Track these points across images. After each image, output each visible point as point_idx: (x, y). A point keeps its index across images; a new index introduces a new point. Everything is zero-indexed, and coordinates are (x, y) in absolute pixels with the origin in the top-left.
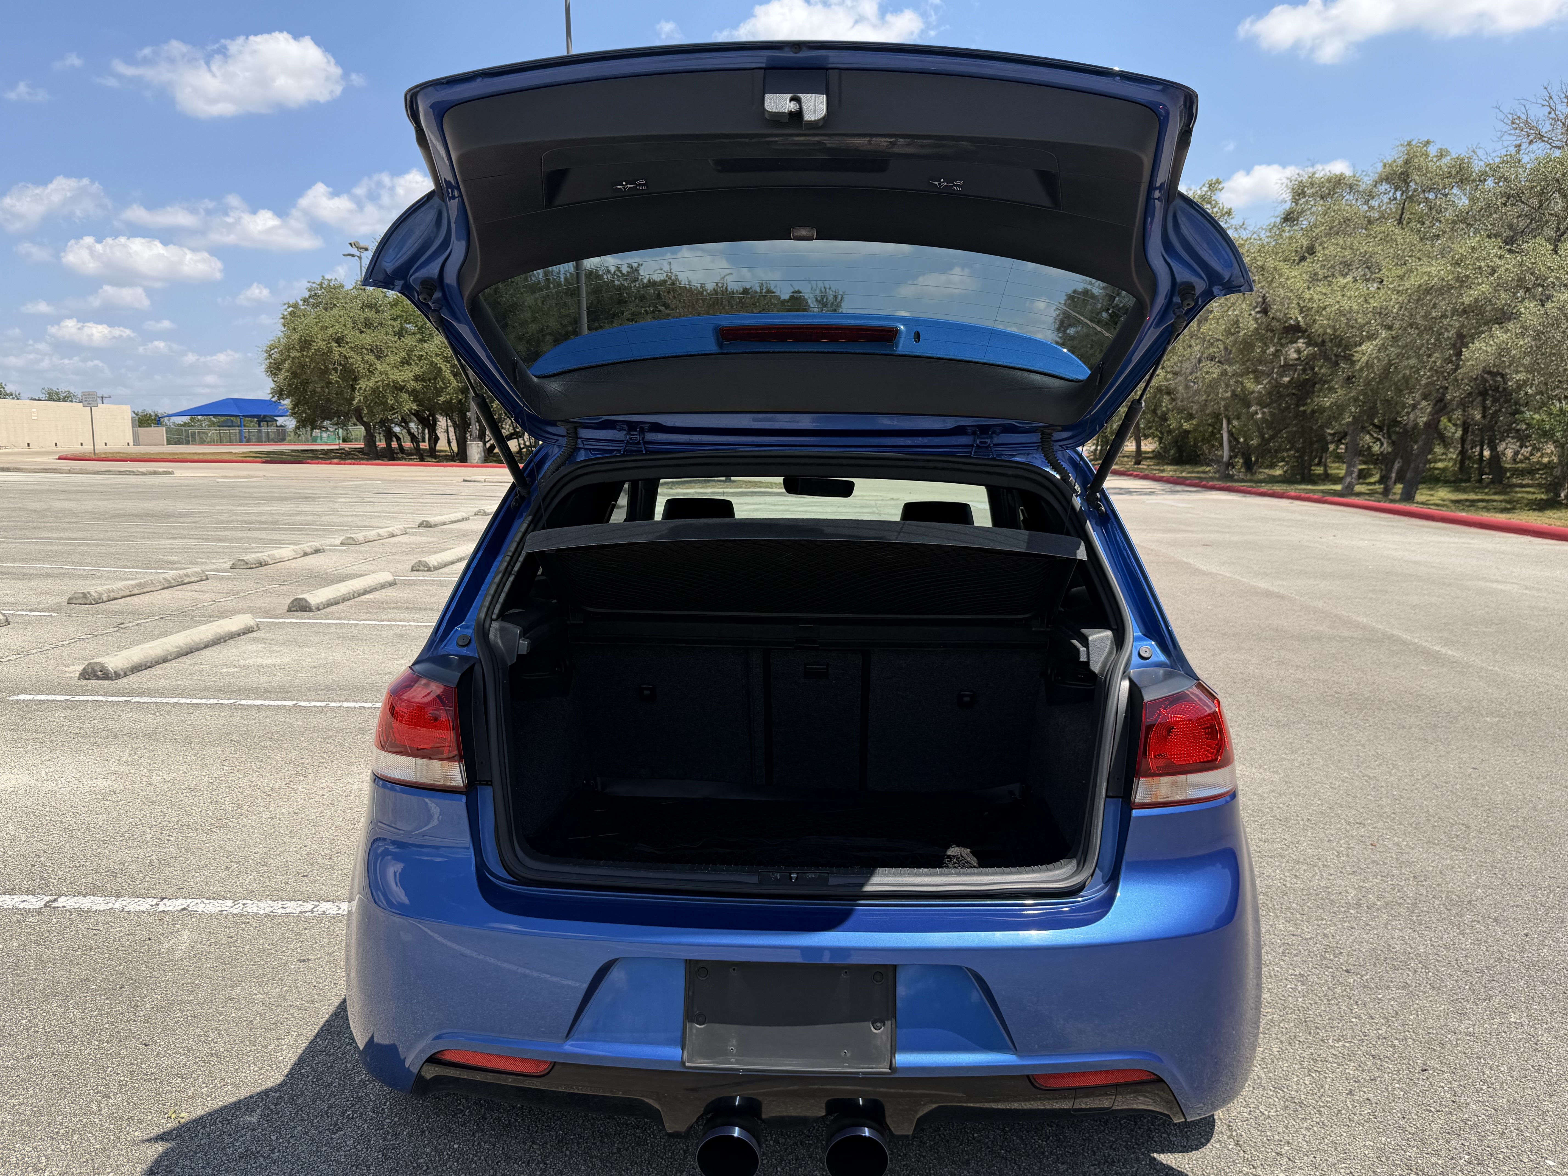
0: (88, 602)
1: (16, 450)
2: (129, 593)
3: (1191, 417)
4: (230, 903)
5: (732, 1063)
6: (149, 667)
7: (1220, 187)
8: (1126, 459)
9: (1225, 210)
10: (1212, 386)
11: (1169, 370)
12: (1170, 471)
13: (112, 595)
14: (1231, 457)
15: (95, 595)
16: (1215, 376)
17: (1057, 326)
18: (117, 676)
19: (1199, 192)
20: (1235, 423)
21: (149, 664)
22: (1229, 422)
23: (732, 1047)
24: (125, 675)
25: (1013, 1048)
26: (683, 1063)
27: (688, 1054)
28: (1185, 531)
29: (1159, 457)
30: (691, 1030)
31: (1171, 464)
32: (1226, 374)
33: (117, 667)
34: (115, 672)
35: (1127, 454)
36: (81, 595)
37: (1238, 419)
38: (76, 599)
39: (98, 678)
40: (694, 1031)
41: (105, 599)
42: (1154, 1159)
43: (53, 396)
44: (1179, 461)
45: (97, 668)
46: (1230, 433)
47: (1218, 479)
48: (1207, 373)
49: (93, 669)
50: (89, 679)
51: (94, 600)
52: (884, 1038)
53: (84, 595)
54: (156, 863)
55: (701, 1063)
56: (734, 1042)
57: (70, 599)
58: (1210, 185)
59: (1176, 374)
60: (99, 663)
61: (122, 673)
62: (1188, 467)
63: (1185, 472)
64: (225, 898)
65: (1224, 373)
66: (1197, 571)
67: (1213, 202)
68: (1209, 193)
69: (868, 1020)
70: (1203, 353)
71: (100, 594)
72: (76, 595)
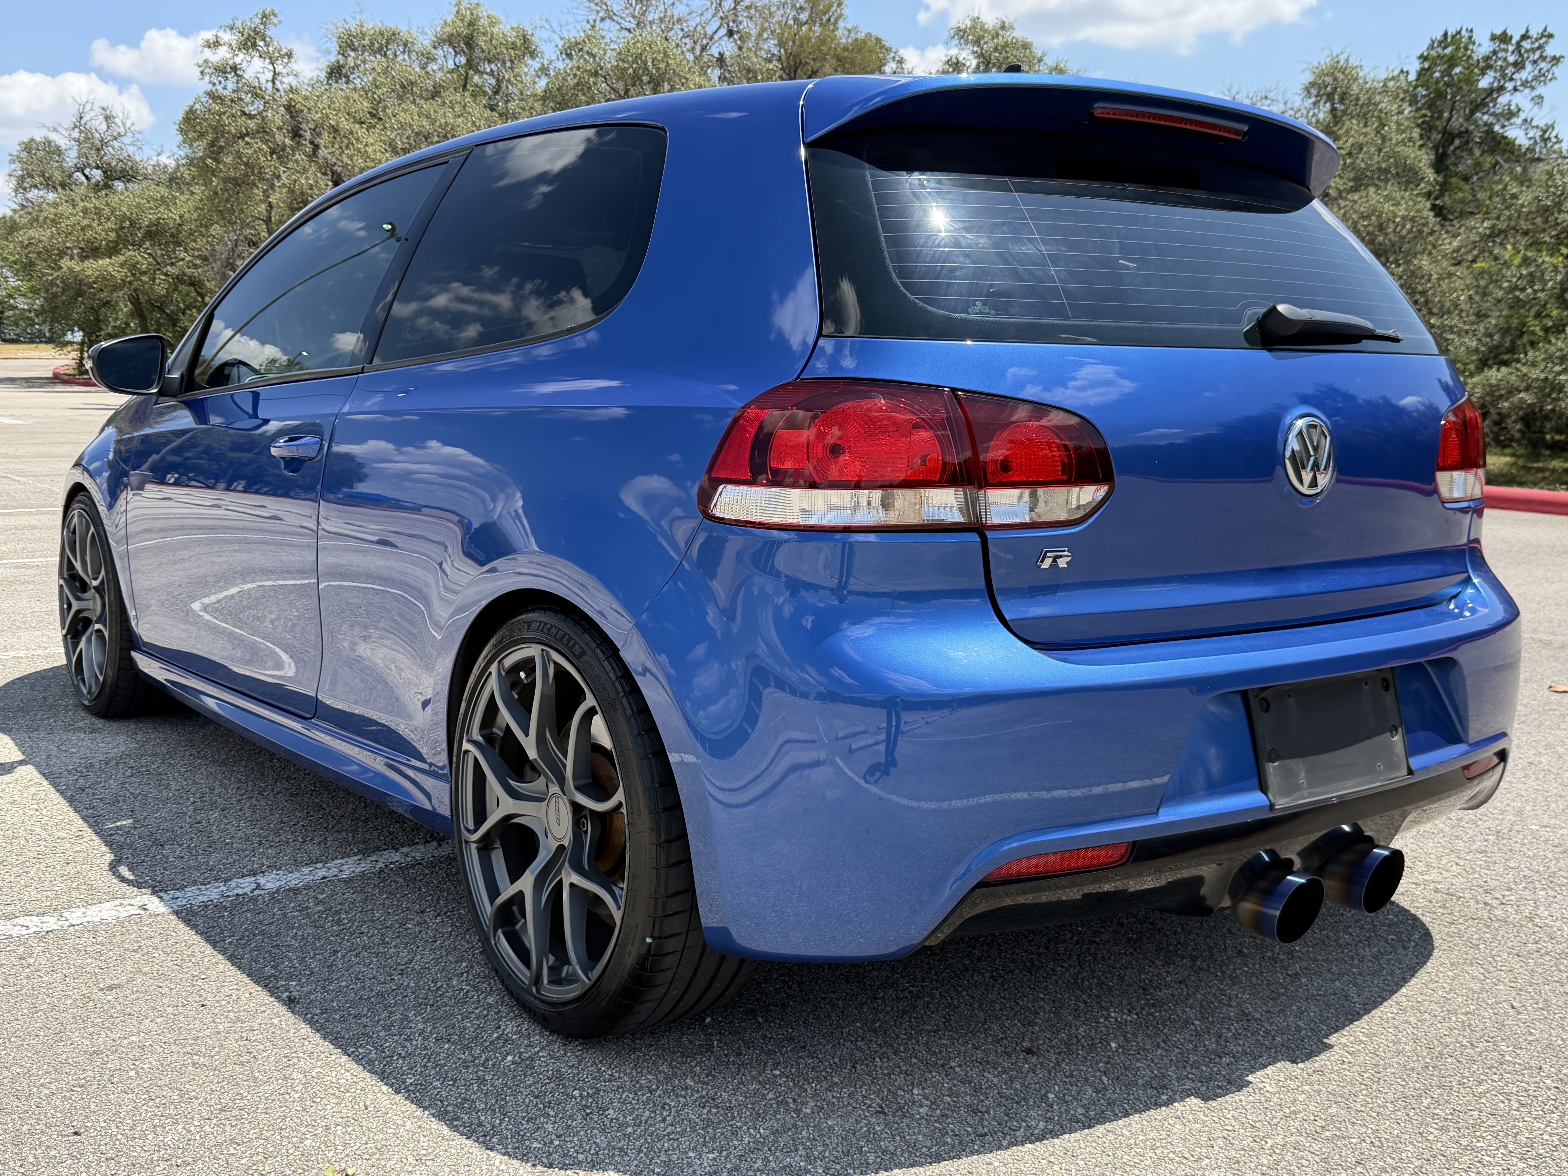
5: (1307, 797)
23: (1303, 780)
25: (1465, 739)
26: (1271, 806)
27: (1273, 796)
30: (1268, 769)
40: (1271, 770)
52: (1400, 745)
55: (1283, 802)
56: (1303, 775)
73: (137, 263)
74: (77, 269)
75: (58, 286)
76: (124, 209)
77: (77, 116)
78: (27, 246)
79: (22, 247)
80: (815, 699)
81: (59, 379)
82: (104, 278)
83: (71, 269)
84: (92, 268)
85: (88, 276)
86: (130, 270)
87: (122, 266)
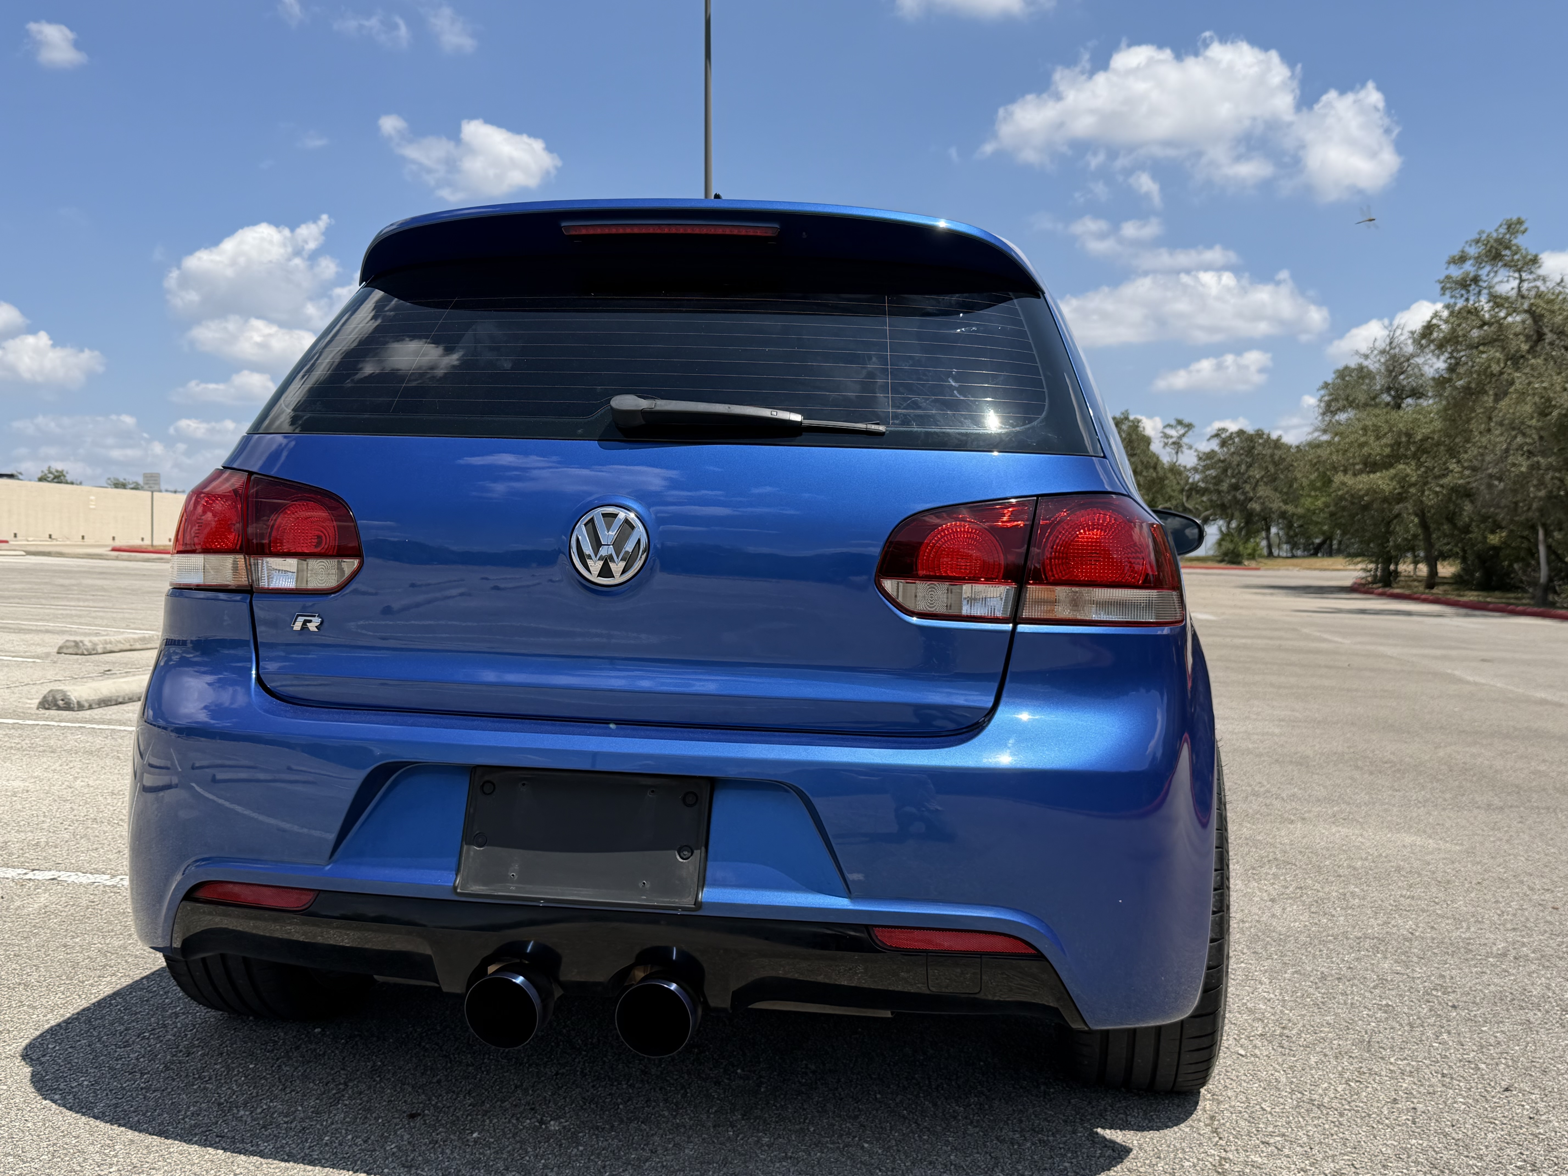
0: (80, 652)
1: (68, 543)
2: (129, 647)
3: (1496, 527)
4: (107, 877)
5: (512, 891)
6: (121, 703)
7: (1522, 228)
8: (1416, 584)
9: (1529, 257)
10: (1522, 481)
11: (1466, 464)
12: (1471, 596)
13: (109, 647)
14: (1550, 580)
15: (89, 645)
16: (1523, 469)
17: (1321, 411)
18: (80, 707)
19: (1495, 235)
20: (1557, 535)
21: (120, 700)
22: (1547, 534)
23: (513, 872)
24: (90, 707)
25: (848, 893)
26: (455, 888)
27: (463, 879)
28: (1465, 648)
29: (1460, 582)
30: (468, 851)
31: (1475, 590)
32: (1539, 469)
33: (81, 697)
34: (78, 703)
35: (1420, 579)
36: (73, 644)
37: (1560, 530)
38: (68, 648)
39: (59, 708)
40: (472, 853)
41: (100, 651)
42: (1097, 1133)
43: (120, 485)
44: (1486, 586)
45: (59, 696)
46: (1549, 548)
47: (1533, 605)
48: (1514, 465)
49: (54, 698)
50: (48, 709)
51: (87, 650)
52: (691, 868)
53: (76, 644)
54: (43, 844)
55: (476, 888)
56: (517, 867)
57: (61, 648)
58: (1509, 227)
59: (1474, 469)
60: (61, 691)
61: (86, 705)
62: (1498, 594)
63: (1491, 598)
64: (104, 873)
65: (1535, 467)
66: (1460, 681)
67: (1514, 248)
68: (1508, 236)
69: (674, 849)
70: (1510, 444)
71: (95, 644)
72: (68, 644)
73: (1407, 475)
74: (1350, 482)
75: (1346, 500)
76: (1401, 425)
77: (1388, 341)
78: (1316, 464)
79: (1311, 464)
80: (172, 731)
81: (1356, 589)
82: (1375, 492)
83: (1343, 484)
84: (1363, 482)
85: (1360, 490)
86: (1399, 482)
87: (1392, 479)
